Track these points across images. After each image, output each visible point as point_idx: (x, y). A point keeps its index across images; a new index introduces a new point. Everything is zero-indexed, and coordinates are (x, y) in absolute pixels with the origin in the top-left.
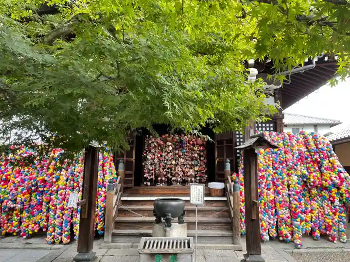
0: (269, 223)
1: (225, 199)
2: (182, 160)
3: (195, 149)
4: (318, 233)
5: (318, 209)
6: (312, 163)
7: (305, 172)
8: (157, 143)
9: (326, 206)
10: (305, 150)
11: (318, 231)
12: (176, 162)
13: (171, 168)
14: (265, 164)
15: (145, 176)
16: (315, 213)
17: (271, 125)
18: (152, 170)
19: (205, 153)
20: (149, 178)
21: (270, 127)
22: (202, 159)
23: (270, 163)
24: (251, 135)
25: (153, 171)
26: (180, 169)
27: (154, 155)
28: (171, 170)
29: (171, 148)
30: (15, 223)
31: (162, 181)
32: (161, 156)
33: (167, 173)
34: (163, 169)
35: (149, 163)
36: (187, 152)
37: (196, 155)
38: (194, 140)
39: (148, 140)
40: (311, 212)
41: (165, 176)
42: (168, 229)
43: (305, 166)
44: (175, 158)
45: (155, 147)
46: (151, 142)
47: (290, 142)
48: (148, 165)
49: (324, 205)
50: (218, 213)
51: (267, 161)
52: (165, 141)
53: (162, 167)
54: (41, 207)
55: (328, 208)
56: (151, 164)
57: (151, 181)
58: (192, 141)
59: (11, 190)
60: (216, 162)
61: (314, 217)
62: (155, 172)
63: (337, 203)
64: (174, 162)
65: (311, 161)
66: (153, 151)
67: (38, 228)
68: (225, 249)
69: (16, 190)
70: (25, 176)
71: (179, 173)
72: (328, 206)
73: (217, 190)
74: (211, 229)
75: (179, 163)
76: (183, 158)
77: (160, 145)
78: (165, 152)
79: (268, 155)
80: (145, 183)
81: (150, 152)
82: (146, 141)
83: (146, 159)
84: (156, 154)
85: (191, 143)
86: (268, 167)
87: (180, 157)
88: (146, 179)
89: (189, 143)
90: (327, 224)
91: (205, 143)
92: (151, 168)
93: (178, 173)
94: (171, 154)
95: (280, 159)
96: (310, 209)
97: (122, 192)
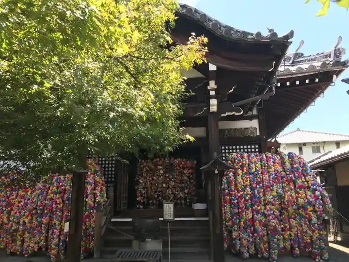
0: (249, 241)
1: (207, 219)
2: (172, 183)
3: (185, 172)
4: (297, 251)
5: (296, 227)
6: (287, 183)
7: (280, 191)
8: (149, 167)
9: (304, 225)
10: (281, 170)
11: (297, 249)
12: (166, 185)
13: (162, 192)
14: (243, 184)
15: (138, 199)
16: (294, 230)
17: (257, 146)
18: (145, 193)
19: (194, 175)
20: (142, 201)
21: (255, 148)
22: (192, 181)
23: (248, 183)
25: (146, 195)
26: (170, 192)
27: (146, 179)
28: (162, 193)
29: (161, 172)
30: (19, 243)
31: (153, 204)
32: (153, 179)
33: (159, 196)
34: (155, 192)
35: (141, 187)
36: (177, 175)
37: (185, 178)
38: (183, 163)
39: (140, 165)
40: (290, 229)
41: (156, 199)
42: (142, 243)
43: (281, 185)
44: (165, 181)
45: (147, 171)
46: (143, 166)
47: (267, 163)
48: (140, 189)
49: (302, 223)
51: (244, 181)
52: (156, 165)
53: (154, 190)
54: (41, 228)
55: (306, 226)
56: (144, 188)
57: (143, 204)
58: (181, 164)
59: (16, 213)
60: (203, 183)
61: (293, 235)
62: (147, 195)
63: (314, 220)
64: (164, 185)
65: (286, 181)
66: (144, 175)
67: (37, 248)
69: (20, 213)
70: (28, 200)
71: (170, 196)
72: (305, 224)
75: (170, 186)
76: (173, 181)
77: (151, 169)
78: (157, 175)
79: (246, 176)
80: (138, 206)
81: (142, 176)
82: (138, 166)
83: (138, 183)
84: (148, 178)
85: (181, 166)
86: (246, 187)
87: (170, 180)
88: (139, 202)
89: (179, 166)
90: (305, 241)
91: (194, 166)
92: (144, 192)
93: (168, 196)
94: (162, 177)
95: (257, 179)
96: (288, 227)
97: (112, 214)
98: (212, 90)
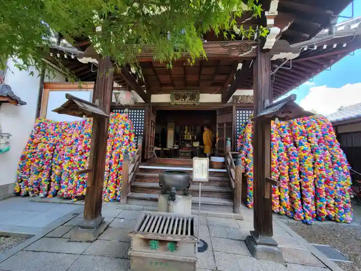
1: (225, 171)
24: (266, 106)
42: (171, 203)
50: (219, 183)
60: (217, 140)
68: (227, 217)
73: (218, 163)
74: (213, 197)
97: (140, 161)
98: (270, 17)
